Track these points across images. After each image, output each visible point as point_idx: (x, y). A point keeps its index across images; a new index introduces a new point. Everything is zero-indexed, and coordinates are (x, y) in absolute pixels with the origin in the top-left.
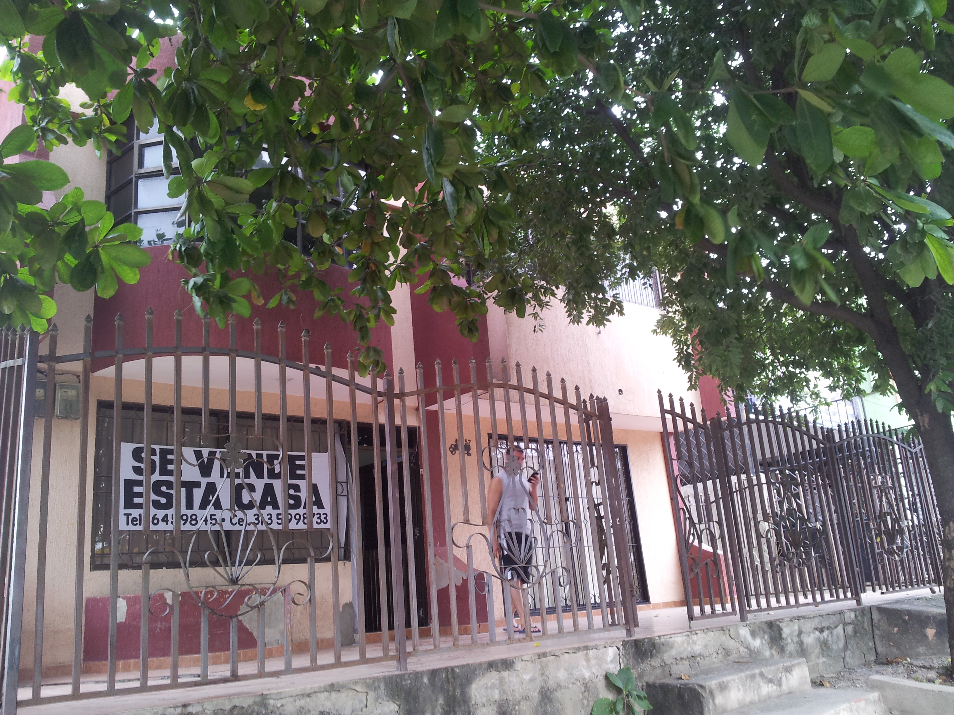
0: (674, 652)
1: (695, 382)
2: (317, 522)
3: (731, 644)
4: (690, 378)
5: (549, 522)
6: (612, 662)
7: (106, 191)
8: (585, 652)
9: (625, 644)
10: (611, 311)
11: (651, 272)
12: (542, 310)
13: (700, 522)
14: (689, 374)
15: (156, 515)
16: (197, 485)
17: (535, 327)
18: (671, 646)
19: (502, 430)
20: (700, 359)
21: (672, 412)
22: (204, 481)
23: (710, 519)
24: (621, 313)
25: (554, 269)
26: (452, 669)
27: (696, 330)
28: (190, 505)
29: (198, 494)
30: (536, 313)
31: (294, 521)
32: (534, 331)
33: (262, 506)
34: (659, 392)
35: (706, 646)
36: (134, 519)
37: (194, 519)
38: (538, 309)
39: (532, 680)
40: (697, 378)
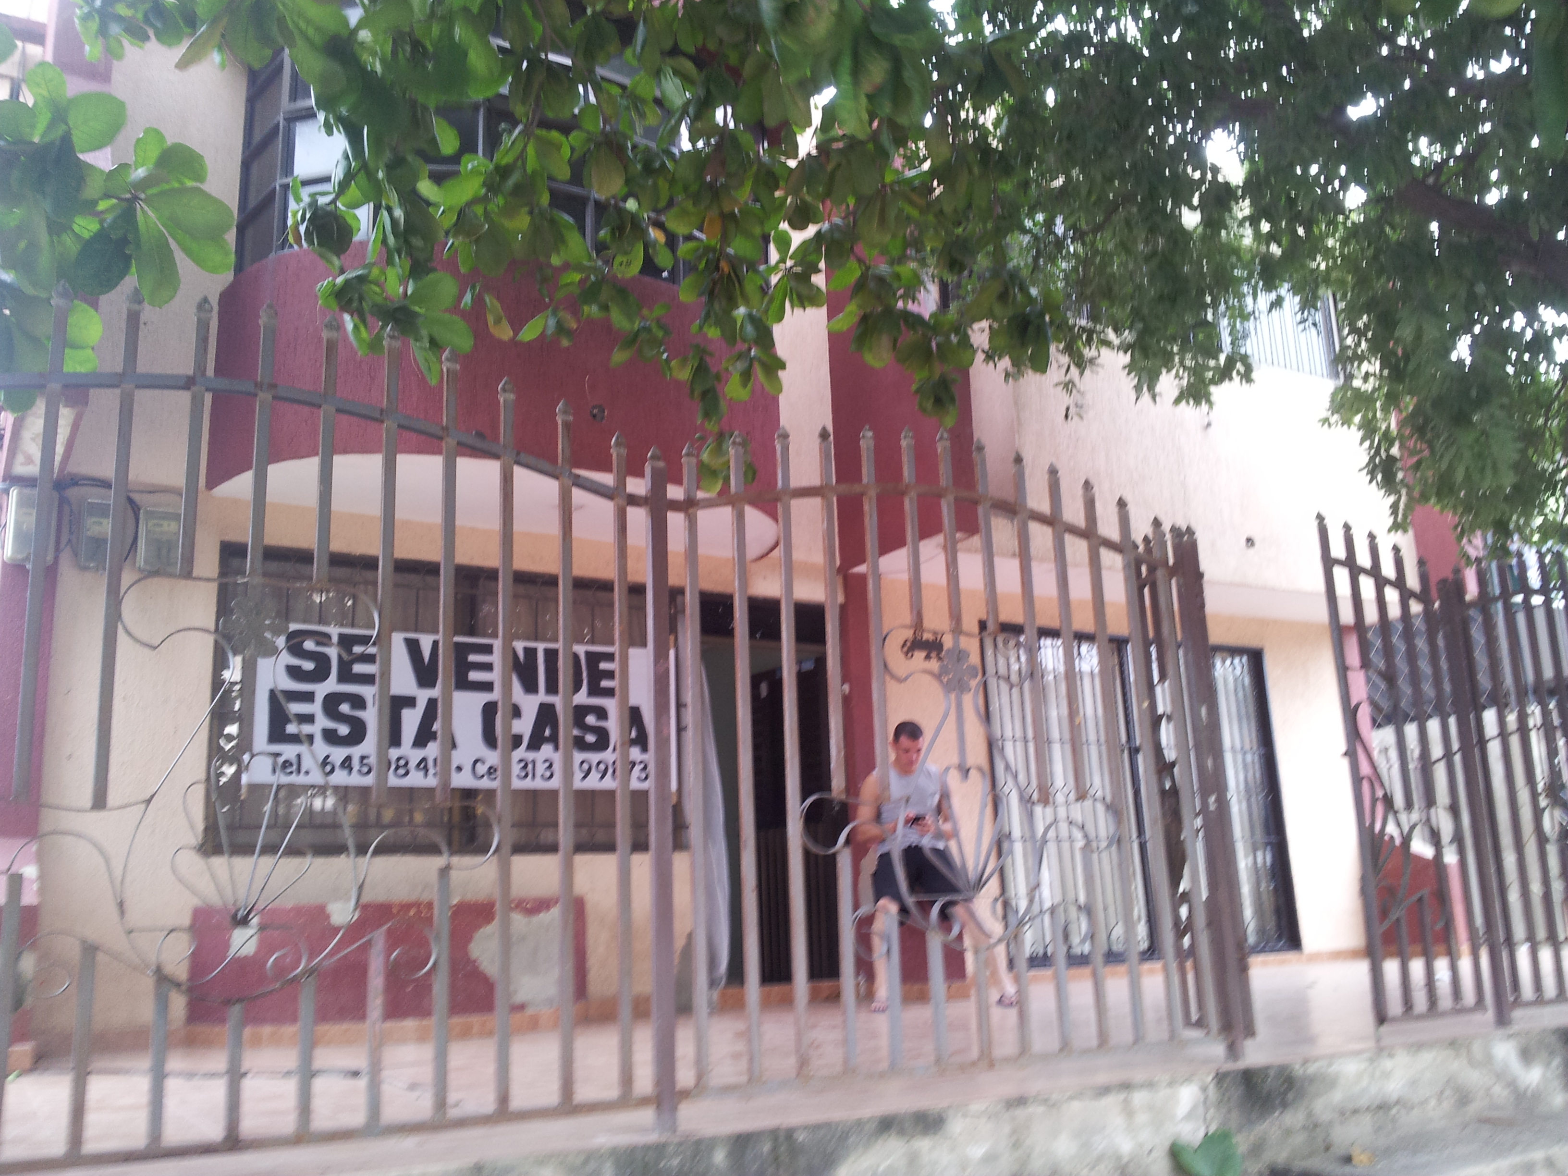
0: (1337, 1096)
1: (1405, 516)
2: (639, 778)
3: (1474, 1078)
4: (1395, 507)
5: (1046, 798)
6: (1189, 1116)
7: (243, 152)
8: (1122, 1096)
9: (1221, 1078)
10: (1224, 374)
11: (1315, 297)
12: (1082, 374)
13: (1409, 806)
14: (1392, 499)
15: (328, 757)
16: (410, 702)
17: (1068, 409)
18: (1330, 1082)
19: (1012, 613)
20: (1417, 466)
21: (1350, 561)
22: (423, 696)
23: (1430, 801)
24: (1247, 376)
25: (1108, 293)
26: (790, 1133)
27: (1409, 403)
28: (395, 740)
29: (411, 720)
30: (1071, 381)
31: (594, 775)
32: (1067, 416)
33: (535, 744)
34: (1320, 518)
35: (1414, 1083)
36: (287, 764)
37: (403, 766)
38: (1074, 371)
39: (990, 1158)
40: (1408, 507)
